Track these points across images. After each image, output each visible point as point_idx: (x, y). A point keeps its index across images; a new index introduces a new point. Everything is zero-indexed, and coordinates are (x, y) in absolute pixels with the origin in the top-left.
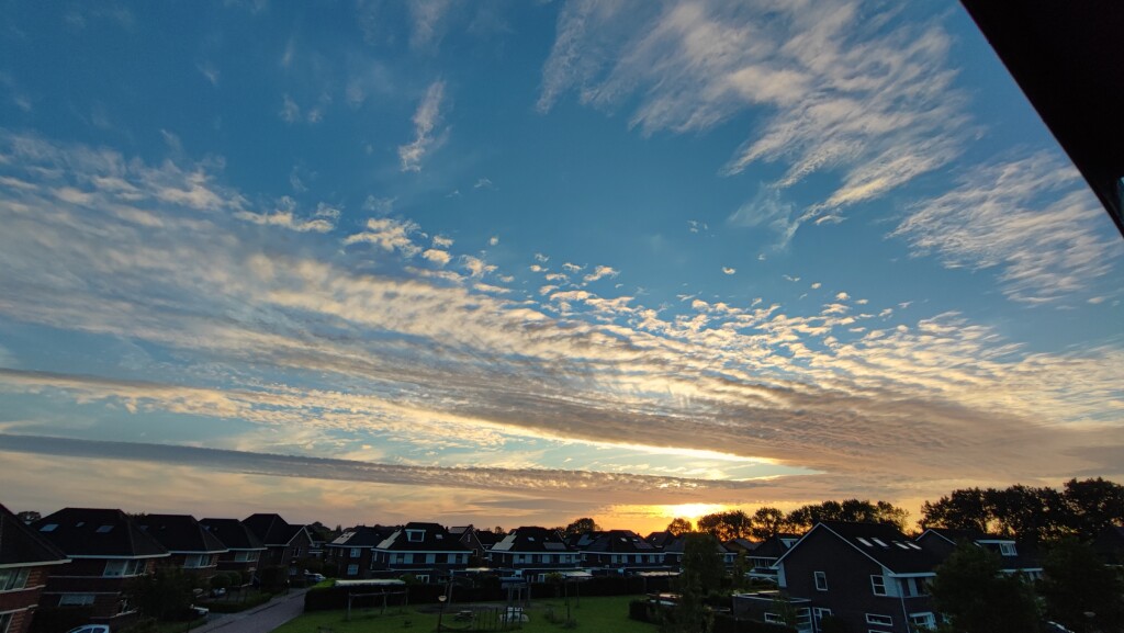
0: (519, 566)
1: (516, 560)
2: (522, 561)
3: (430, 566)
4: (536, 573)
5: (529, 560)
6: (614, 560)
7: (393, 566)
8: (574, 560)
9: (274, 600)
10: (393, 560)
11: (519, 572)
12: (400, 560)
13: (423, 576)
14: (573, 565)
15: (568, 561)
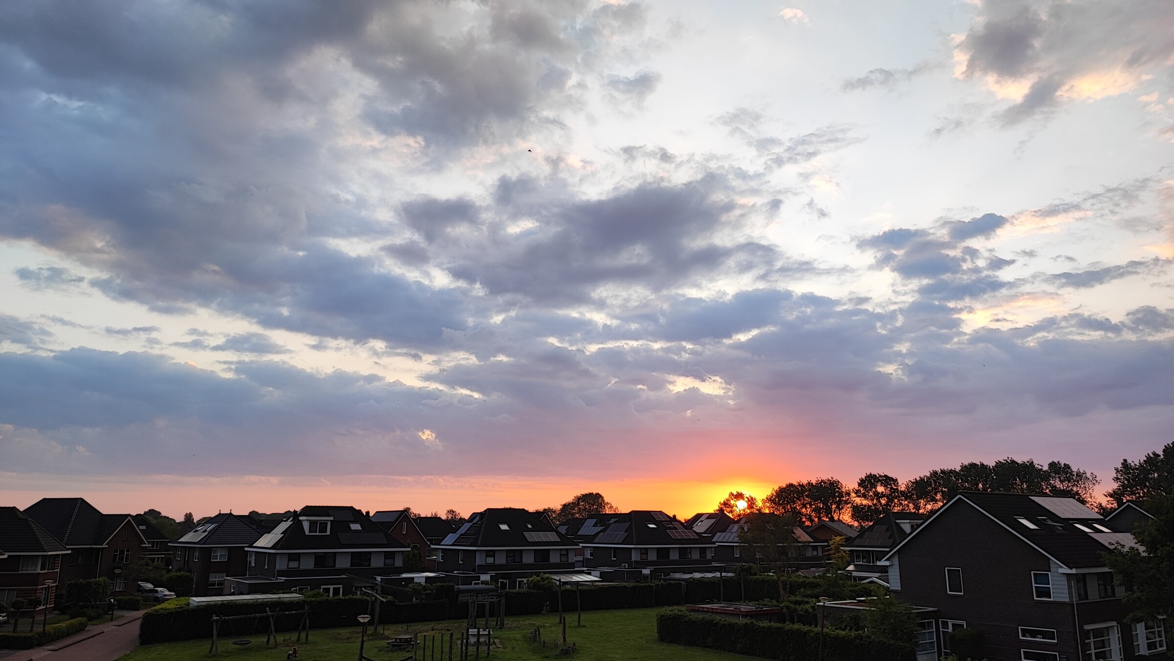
0: (485, 569)
1: (480, 560)
2: (490, 560)
3: (343, 570)
4: (512, 578)
5: (501, 560)
6: (635, 557)
7: (281, 573)
8: (572, 558)
10: (282, 564)
11: (485, 577)
12: (294, 565)
13: (331, 587)
14: (573, 565)
15: (564, 559)
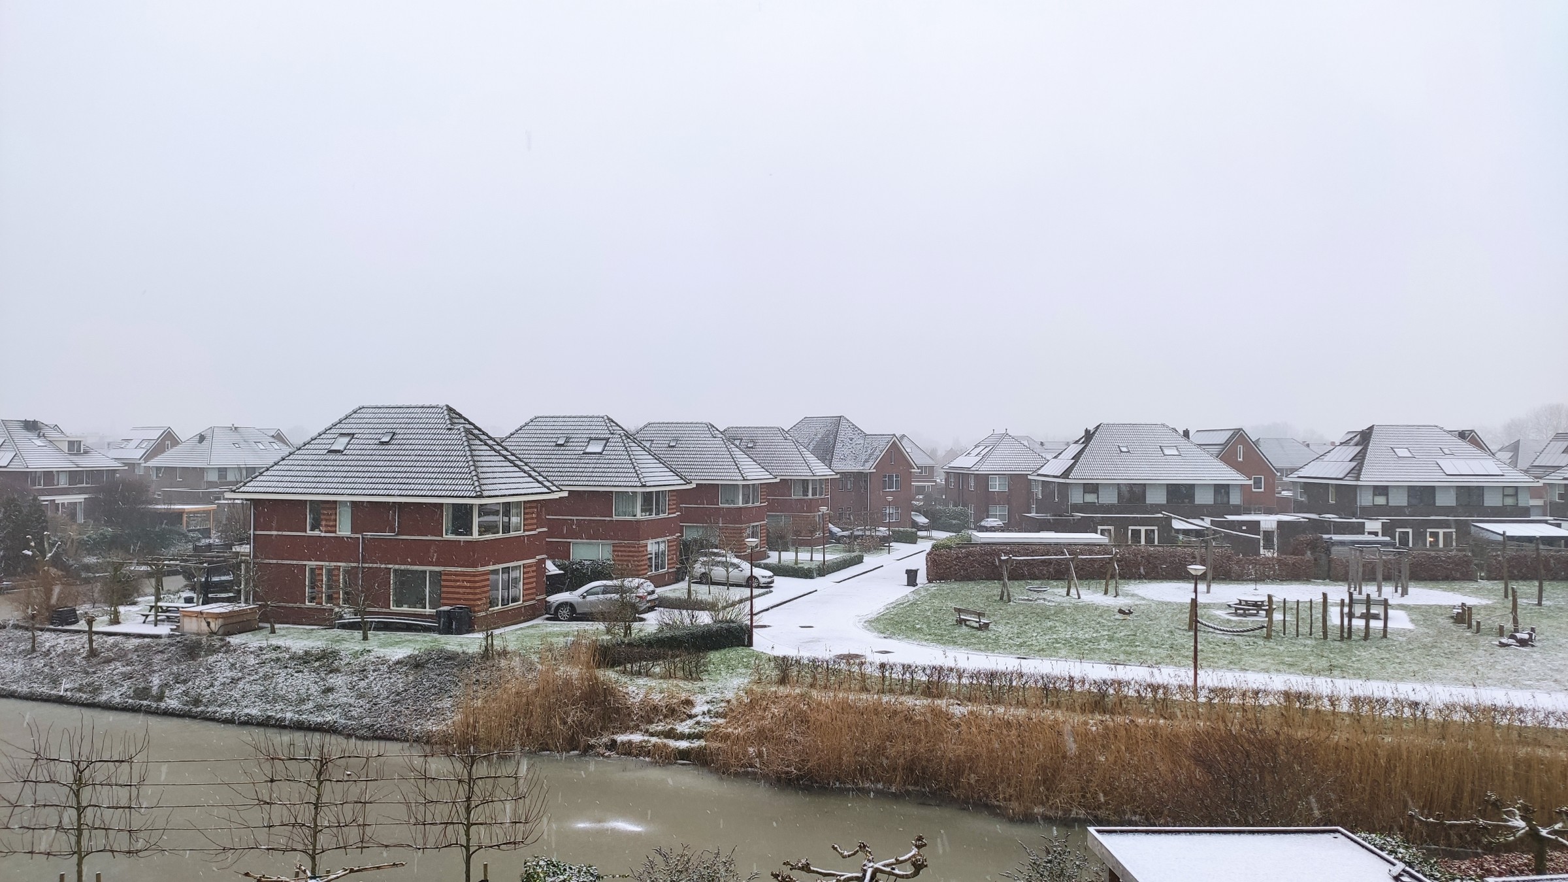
0: (1372, 512)
2: (1381, 500)
3: (1157, 508)
4: (1420, 529)
5: (1399, 500)
7: (1077, 508)
8: (1525, 501)
9: (870, 560)
10: (1076, 497)
11: (1374, 525)
12: (1091, 498)
13: (1143, 529)
14: (1526, 512)
15: (1509, 501)
